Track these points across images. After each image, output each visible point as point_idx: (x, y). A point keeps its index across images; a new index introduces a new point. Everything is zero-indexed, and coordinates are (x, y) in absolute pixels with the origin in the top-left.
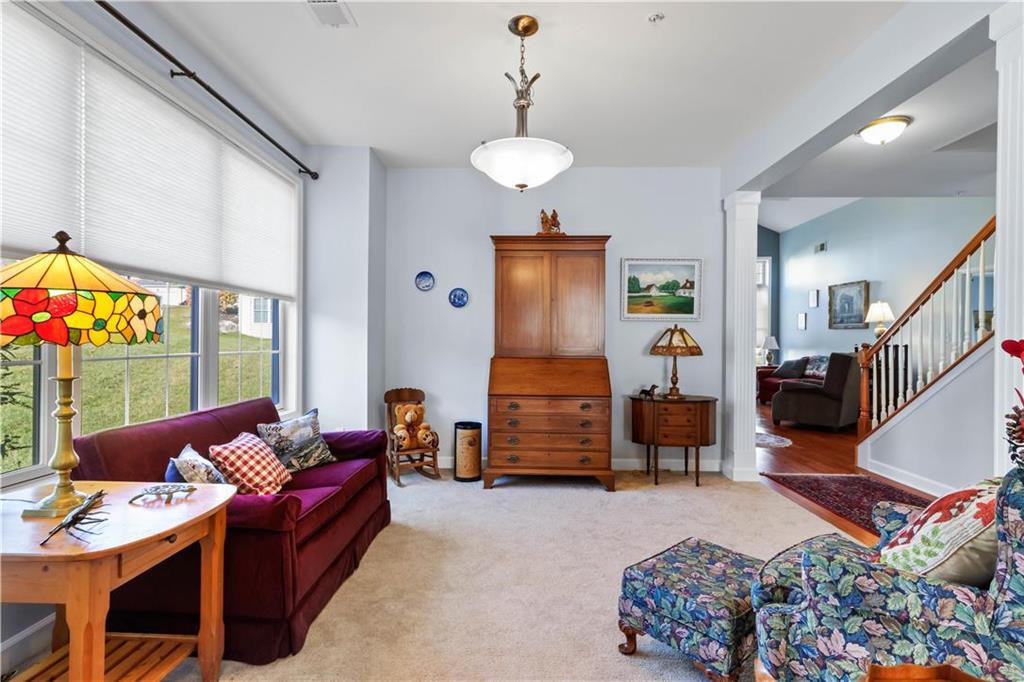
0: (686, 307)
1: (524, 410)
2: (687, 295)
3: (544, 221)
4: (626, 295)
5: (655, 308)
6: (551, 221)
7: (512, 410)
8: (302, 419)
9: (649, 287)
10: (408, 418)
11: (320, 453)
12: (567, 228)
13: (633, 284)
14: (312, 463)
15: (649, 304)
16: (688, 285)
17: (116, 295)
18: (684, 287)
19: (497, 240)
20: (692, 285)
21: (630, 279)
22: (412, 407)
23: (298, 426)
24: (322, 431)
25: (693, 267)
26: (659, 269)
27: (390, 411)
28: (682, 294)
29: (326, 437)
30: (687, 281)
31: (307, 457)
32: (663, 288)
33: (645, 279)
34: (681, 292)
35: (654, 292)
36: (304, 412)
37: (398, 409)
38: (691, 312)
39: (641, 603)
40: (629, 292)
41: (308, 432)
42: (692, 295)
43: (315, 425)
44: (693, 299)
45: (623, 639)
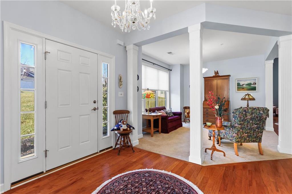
0: (254, 89)
1: (209, 111)
2: (254, 86)
3: (215, 73)
4: (237, 87)
5: (245, 90)
6: (217, 73)
7: (207, 111)
8: (170, 109)
9: (243, 85)
10: (187, 112)
11: (171, 114)
12: (220, 74)
13: (239, 84)
14: (171, 116)
15: (243, 89)
16: (254, 84)
17: (153, 94)
18: (253, 84)
19: (205, 78)
20: (255, 84)
21: (238, 83)
22: (188, 110)
23: (168, 110)
24: (172, 112)
25: (256, 79)
26: (246, 80)
27: (184, 110)
28: (253, 86)
29: (173, 112)
30: (254, 83)
31: (170, 115)
32: (247, 85)
33: (241, 83)
34: (252, 86)
35: (244, 86)
36: (170, 108)
37: (186, 110)
38: (256, 90)
39: (210, 132)
40: (237, 86)
41: (170, 111)
42: (256, 86)
43: (171, 110)
44: (256, 87)
45: (209, 138)
